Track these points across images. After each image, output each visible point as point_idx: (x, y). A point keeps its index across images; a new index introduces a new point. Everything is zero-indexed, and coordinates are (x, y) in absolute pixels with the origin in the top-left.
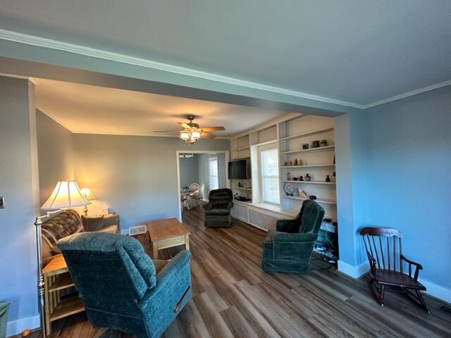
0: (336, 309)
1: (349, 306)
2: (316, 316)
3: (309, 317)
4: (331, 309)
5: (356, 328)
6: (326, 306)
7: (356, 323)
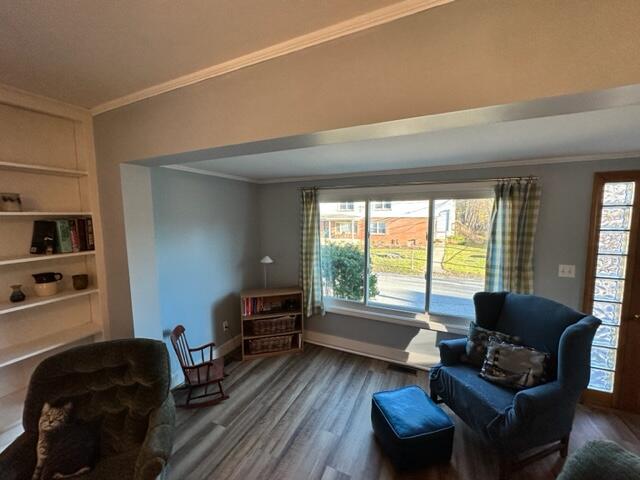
0: (247, 433)
1: (235, 424)
2: (268, 450)
3: (272, 458)
4: (249, 437)
5: (268, 417)
6: (244, 444)
7: (261, 418)
